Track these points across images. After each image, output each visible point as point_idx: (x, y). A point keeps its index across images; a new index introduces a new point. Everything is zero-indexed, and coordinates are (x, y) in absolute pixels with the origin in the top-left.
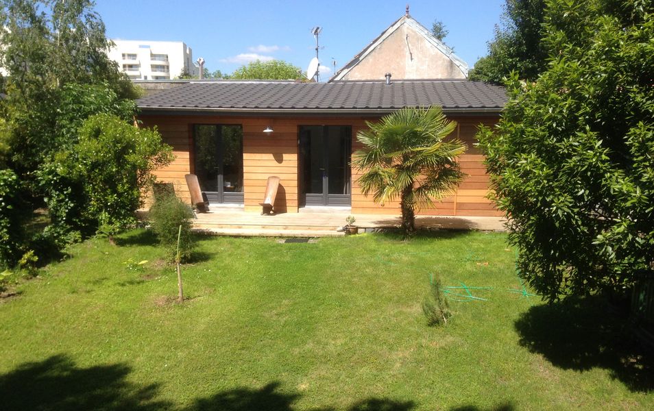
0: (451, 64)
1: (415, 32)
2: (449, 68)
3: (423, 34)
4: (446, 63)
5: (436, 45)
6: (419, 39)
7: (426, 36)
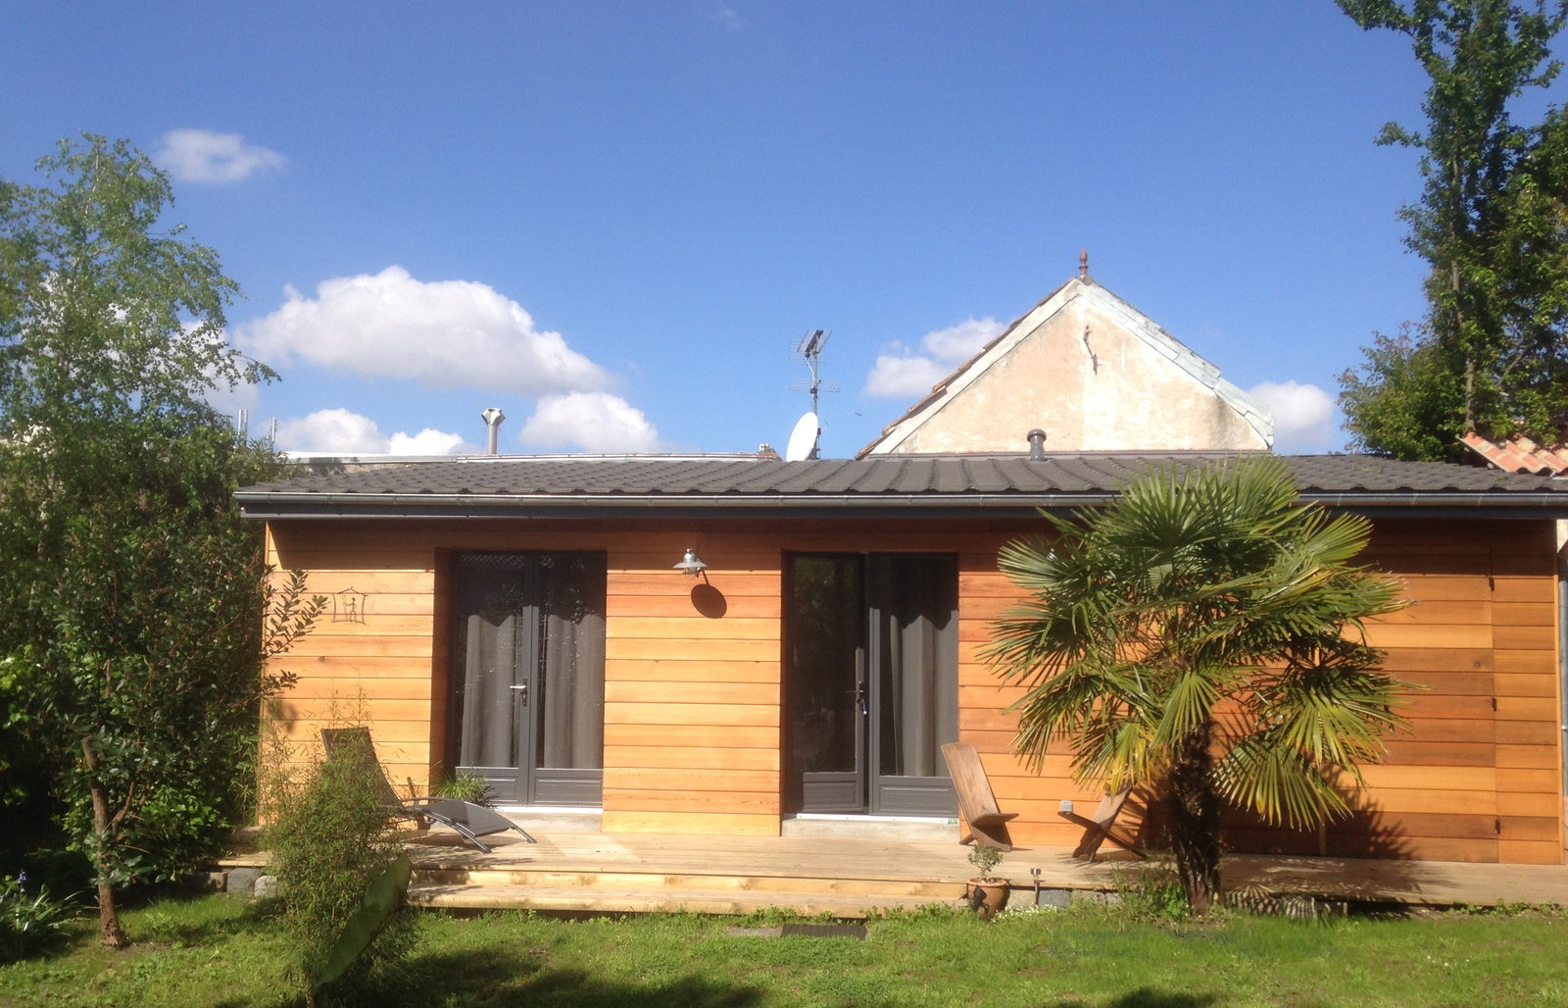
0: (1221, 409)
1: (1107, 322)
2: (1214, 421)
3: (1132, 325)
4: (1204, 406)
5: (1173, 355)
6: (1121, 341)
7: (1141, 333)
